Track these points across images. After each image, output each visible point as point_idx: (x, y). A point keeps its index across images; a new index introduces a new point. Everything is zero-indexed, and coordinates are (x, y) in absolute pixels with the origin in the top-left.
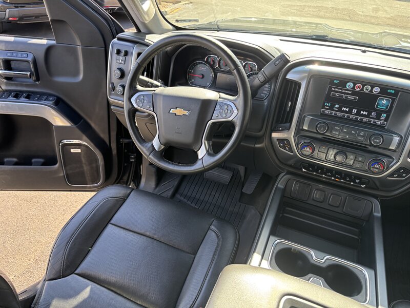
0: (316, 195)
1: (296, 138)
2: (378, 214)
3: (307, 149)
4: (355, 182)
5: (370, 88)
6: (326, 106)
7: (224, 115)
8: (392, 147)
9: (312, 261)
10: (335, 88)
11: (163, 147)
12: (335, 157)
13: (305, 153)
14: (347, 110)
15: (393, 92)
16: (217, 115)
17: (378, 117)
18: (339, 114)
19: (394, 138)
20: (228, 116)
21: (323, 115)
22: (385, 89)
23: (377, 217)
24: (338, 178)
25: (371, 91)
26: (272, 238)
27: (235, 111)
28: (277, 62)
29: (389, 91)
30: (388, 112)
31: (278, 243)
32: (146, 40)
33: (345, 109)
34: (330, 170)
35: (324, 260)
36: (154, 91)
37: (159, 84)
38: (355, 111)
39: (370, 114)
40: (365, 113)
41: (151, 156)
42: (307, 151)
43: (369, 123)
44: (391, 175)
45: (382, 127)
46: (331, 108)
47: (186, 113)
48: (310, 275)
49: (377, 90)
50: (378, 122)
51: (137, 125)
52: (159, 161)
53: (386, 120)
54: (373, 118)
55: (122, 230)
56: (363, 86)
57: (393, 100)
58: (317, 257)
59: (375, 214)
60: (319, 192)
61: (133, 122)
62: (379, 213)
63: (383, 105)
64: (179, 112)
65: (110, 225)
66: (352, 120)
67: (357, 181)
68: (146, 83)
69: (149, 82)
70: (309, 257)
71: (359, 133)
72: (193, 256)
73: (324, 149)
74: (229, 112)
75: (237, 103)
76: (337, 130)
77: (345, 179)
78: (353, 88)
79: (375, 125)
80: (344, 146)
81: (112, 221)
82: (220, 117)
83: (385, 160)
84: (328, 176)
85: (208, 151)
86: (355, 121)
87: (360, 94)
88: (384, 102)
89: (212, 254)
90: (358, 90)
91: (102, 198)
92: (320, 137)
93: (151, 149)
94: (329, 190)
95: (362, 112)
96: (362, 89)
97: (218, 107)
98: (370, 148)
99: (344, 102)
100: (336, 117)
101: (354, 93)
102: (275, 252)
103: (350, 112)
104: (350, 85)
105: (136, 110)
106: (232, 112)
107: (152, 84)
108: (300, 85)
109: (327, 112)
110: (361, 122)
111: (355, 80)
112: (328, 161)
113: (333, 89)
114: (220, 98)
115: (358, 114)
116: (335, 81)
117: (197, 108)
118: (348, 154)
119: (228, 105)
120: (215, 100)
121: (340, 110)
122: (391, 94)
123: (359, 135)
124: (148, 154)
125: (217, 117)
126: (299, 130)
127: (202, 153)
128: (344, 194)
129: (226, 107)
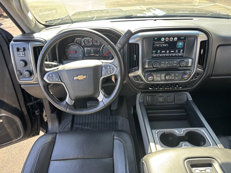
0: (161, 99)
1: (143, 73)
2: (191, 99)
3: (151, 77)
4: (176, 87)
5: (172, 39)
6: (154, 52)
7: (109, 72)
8: (190, 65)
9: (178, 135)
10: (156, 42)
11: (73, 102)
12: (165, 78)
13: (150, 80)
14: (164, 52)
15: (183, 38)
16: (104, 73)
17: (179, 52)
18: (161, 55)
19: (189, 60)
20: (112, 72)
21: (153, 57)
22: (179, 37)
23: (191, 101)
24: (168, 88)
25: (173, 40)
26: (154, 131)
27: (115, 69)
28: (127, 35)
29: (181, 38)
30: (183, 48)
31: (158, 132)
32: (35, 38)
33: (163, 52)
34: (162, 85)
35: (182, 132)
36: (58, 69)
37: (56, 64)
38: (168, 52)
39: (175, 51)
40: (173, 51)
41: (68, 110)
43: (175, 56)
44: (192, 78)
45: (182, 56)
46: (156, 53)
47: (85, 77)
48: (181, 143)
49: (176, 39)
50: (180, 54)
51: (51, 93)
52: (74, 111)
53: (183, 52)
54: (177, 53)
55: (62, 161)
57: (184, 42)
58: (180, 132)
59: (190, 100)
60: (161, 97)
61: (49, 93)
62: (190, 98)
63: (180, 45)
64: (80, 77)
65: (52, 162)
66: (167, 56)
67: (177, 86)
68: (48, 66)
69: (49, 64)
70: (175, 133)
71: (174, 62)
72: (112, 158)
73: (159, 75)
74: (112, 70)
75: (115, 64)
76: (163, 64)
77: (172, 87)
78: (165, 40)
79: (178, 56)
80: (168, 70)
81: (52, 159)
82: (107, 74)
83: (188, 72)
84: (163, 88)
85: (104, 96)
86: (169, 56)
87: (169, 43)
88: (180, 44)
90: (167, 41)
92: (155, 69)
93: (67, 105)
94: (165, 95)
95: (171, 51)
96: (169, 40)
97: (103, 68)
98: (180, 68)
99: (162, 48)
100: (159, 57)
101: (166, 43)
103: (166, 53)
104: (163, 39)
105: (49, 84)
106: (113, 69)
107: (52, 65)
108: (138, 45)
109: (155, 55)
110: (172, 56)
111: (165, 36)
112: (161, 80)
113: (155, 43)
114: (102, 63)
115: (170, 53)
116: (155, 39)
117: (91, 72)
118: (171, 74)
119: (110, 66)
120: (100, 65)
121: (161, 53)
122: (183, 39)
123: (174, 63)
124: (65, 109)
125: (105, 74)
126: (144, 69)
127: (101, 97)
128: (172, 95)
129: (109, 67)
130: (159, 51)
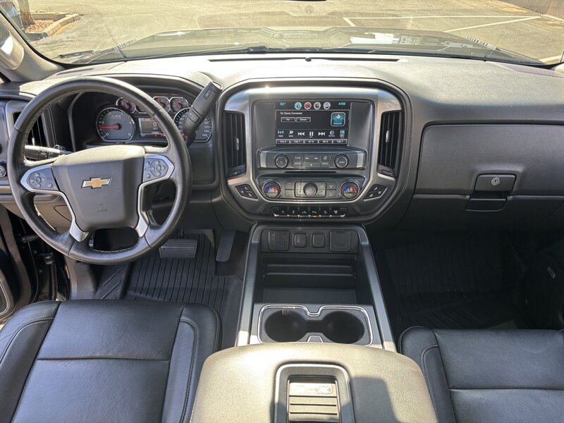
0: (297, 240)
1: (256, 180)
2: (366, 243)
3: (272, 190)
4: (333, 214)
5: (320, 105)
6: (280, 134)
7: (158, 174)
8: (360, 165)
9: (308, 318)
10: (283, 112)
11: (86, 235)
12: (305, 192)
13: (270, 195)
14: (303, 134)
15: (344, 104)
16: (148, 176)
17: (337, 136)
18: (296, 141)
19: (358, 154)
20: (163, 173)
21: (280, 146)
22: (336, 102)
23: (366, 246)
24: (315, 214)
25: (322, 107)
26: (257, 307)
27: (171, 167)
28: (207, 95)
29: (340, 104)
30: (346, 127)
31: (265, 310)
32: (20, 94)
33: (301, 134)
34: (304, 207)
35: (319, 313)
36: (53, 162)
37: (58, 151)
38: (311, 134)
39: (328, 133)
40: (322, 134)
41: (72, 251)
42: (273, 192)
43: (329, 145)
44: (367, 196)
45: (344, 145)
46: (286, 136)
48: (308, 334)
49: (327, 105)
50: (339, 141)
51: (39, 214)
52: (86, 254)
53: (346, 136)
54: (333, 138)
55: (59, 361)
56: (313, 104)
57: (347, 113)
58: (314, 312)
59: (363, 243)
60: (299, 236)
61: (33, 214)
62: (366, 241)
63: (338, 120)
64: (96, 183)
65: (38, 362)
66: (311, 145)
67: (336, 212)
68: (37, 155)
69: (41, 152)
70: (303, 314)
71: (322, 158)
72: (167, 362)
73: (290, 185)
74: (163, 168)
75: (169, 155)
76: (298, 161)
77: (323, 214)
78: (303, 108)
79: (336, 145)
80: (311, 177)
81: (40, 356)
82: (152, 177)
83: (356, 181)
84: (304, 214)
85: (149, 224)
86: (315, 145)
87: (311, 113)
88: (339, 117)
89: (191, 350)
90: (308, 109)
91: (15, 329)
92: (283, 172)
93: (70, 241)
94: (309, 230)
95: (319, 134)
96: (312, 108)
97: (146, 165)
98: (338, 172)
99: (298, 126)
100: (294, 145)
101: (305, 114)
102: (264, 322)
103: (307, 136)
104: (298, 105)
105: (33, 195)
106: (167, 168)
107: (47, 153)
108: (243, 116)
109: (282, 141)
110: (322, 145)
111: (303, 98)
112: (297, 198)
113: (281, 113)
114: (146, 153)
115: (316, 136)
116: (281, 104)
117: (119, 173)
118: (317, 184)
119: (159, 160)
120: (140, 158)
121: (295, 136)
122: (342, 107)
123: (323, 160)
124: (67, 249)
125: (149, 177)
126: (257, 170)
127: (142, 228)
128: (326, 231)
129: (157, 163)
130: (291, 132)
